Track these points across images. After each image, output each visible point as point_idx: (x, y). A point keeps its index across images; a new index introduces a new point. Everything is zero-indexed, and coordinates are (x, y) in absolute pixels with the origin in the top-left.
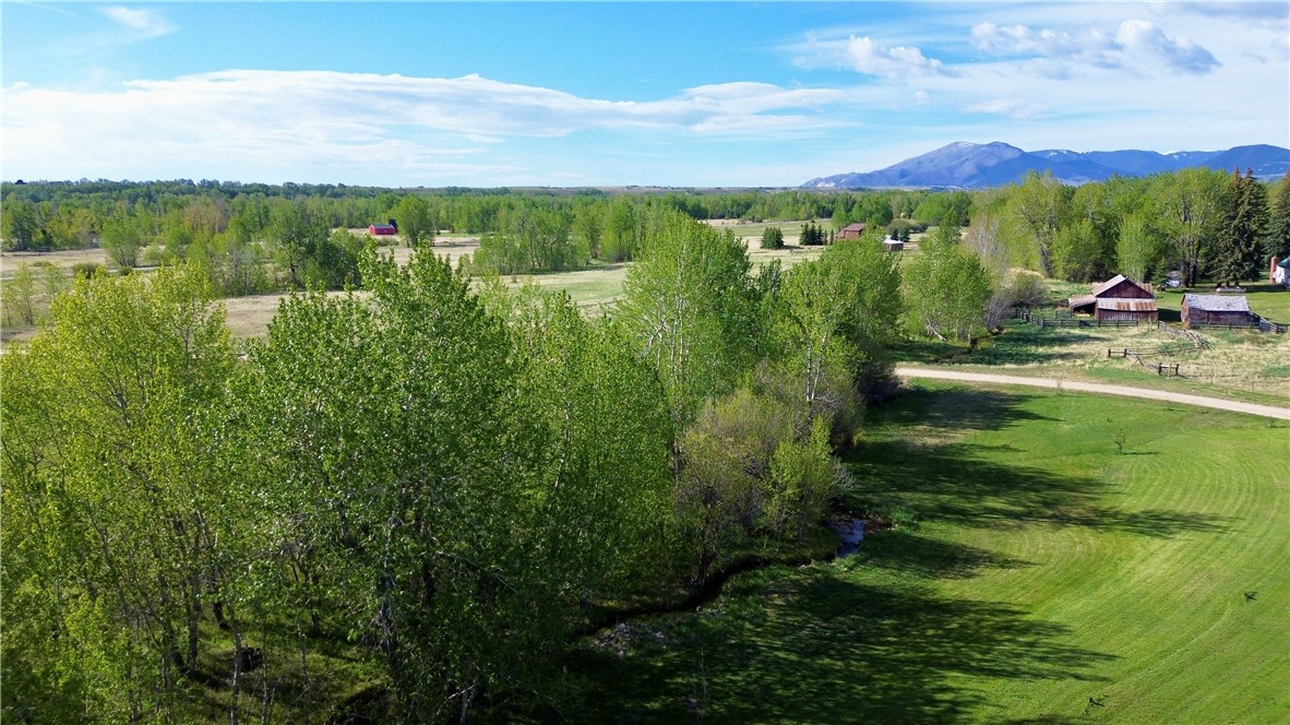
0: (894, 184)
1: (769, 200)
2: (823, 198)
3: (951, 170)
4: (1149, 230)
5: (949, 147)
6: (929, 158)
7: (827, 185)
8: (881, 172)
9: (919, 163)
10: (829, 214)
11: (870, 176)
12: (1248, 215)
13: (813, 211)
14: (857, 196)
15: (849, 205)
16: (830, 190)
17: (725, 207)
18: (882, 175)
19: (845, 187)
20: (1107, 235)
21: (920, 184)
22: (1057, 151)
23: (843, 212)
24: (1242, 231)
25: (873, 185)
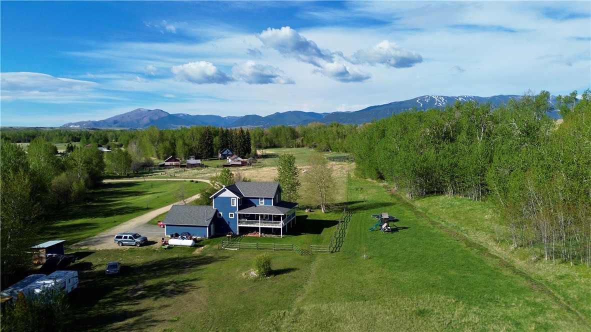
0: (111, 127)
1: (46, 134)
2: (74, 133)
3: (138, 121)
4: (185, 144)
5: (136, 110)
6: (127, 115)
7: (76, 126)
8: (104, 121)
9: (123, 117)
10: (78, 140)
11: (99, 122)
12: (208, 139)
13: (70, 139)
14: (92, 132)
15: (88, 136)
16: (76, 129)
17: (20, 137)
18: (104, 122)
19: (85, 128)
20: (173, 145)
21: (124, 127)
22: (183, 114)
23: (85, 139)
24: (207, 143)
25: (100, 127)
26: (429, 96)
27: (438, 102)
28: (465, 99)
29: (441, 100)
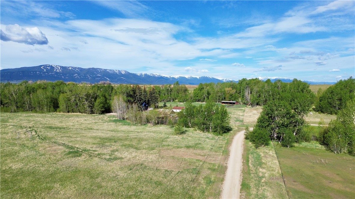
26: (49, 65)
27: (56, 69)
28: (73, 68)
29: (58, 68)
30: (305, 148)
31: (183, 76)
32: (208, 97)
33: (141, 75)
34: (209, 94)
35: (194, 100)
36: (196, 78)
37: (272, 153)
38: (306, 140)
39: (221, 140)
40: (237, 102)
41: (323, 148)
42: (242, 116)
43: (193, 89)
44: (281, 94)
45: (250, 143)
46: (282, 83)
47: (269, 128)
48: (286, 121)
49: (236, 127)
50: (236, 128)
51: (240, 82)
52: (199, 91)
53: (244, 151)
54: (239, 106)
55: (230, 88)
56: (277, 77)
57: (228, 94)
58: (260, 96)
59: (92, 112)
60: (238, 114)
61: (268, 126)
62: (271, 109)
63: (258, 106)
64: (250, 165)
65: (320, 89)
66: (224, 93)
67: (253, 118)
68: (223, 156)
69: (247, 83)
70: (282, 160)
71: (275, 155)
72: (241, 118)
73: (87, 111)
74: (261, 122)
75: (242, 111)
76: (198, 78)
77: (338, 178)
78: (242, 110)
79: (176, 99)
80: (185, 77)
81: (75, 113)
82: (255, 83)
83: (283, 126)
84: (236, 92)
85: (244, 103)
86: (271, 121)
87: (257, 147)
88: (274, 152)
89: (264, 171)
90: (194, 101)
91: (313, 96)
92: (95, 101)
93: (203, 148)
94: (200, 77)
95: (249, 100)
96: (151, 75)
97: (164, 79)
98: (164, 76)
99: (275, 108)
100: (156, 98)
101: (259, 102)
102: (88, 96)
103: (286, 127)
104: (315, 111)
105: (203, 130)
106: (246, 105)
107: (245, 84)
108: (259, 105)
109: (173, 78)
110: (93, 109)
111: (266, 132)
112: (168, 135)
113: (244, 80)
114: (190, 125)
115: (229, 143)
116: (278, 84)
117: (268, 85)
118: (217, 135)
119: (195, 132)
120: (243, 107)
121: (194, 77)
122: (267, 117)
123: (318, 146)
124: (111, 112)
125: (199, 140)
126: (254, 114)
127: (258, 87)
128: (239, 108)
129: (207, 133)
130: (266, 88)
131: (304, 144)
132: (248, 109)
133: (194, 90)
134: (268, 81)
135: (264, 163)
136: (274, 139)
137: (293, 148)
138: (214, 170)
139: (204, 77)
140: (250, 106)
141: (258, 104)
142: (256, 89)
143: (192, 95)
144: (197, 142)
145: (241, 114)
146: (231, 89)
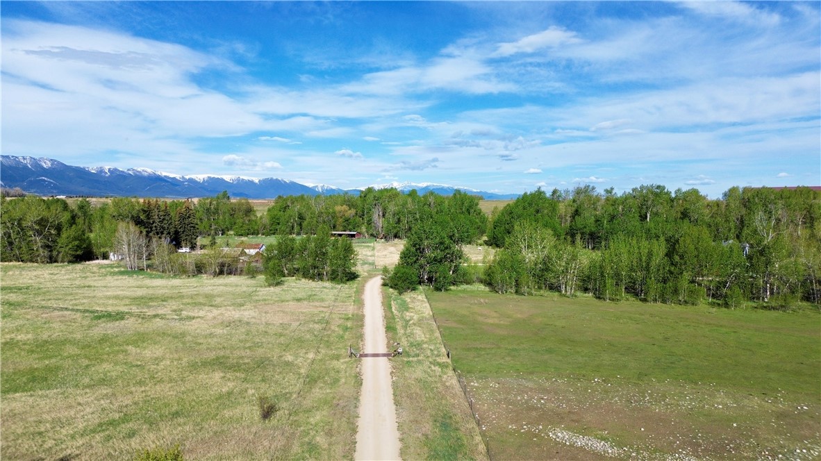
30: (464, 291)
31: (216, 176)
32: (300, 225)
33: (101, 171)
34: (301, 217)
35: (271, 230)
36: (252, 182)
37: (421, 297)
38: (468, 283)
39: (347, 289)
40: (360, 233)
41: (487, 289)
42: (371, 256)
43: (266, 208)
44: (435, 217)
45: (391, 290)
46: (436, 197)
47: (416, 266)
48: (439, 254)
49: (364, 272)
50: (366, 274)
51: (362, 195)
52: (282, 212)
53: (383, 298)
54: (364, 240)
55: (344, 206)
56: (429, 184)
57: (341, 217)
58: (399, 221)
59: (52, 260)
60: (364, 253)
61: (415, 262)
62: (418, 238)
63: (396, 240)
64: (393, 310)
65: (496, 208)
66: (334, 215)
67: (390, 259)
68: (356, 307)
69: (375, 197)
70: (433, 303)
71: (426, 300)
72: (371, 259)
73: (38, 258)
74: (405, 257)
75: (370, 249)
76: (257, 181)
77: (495, 315)
78: (369, 246)
79: (228, 231)
80: (223, 180)
81: (7, 263)
82: (390, 197)
83: (436, 261)
84: (356, 214)
85: (372, 235)
86: (420, 255)
87: (400, 293)
88: (424, 297)
89: (412, 314)
90: (271, 232)
91: (484, 220)
92: (59, 234)
93: (322, 300)
94: (261, 179)
95: (380, 230)
96: (130, 172)
97: (168, 182)
98: (165, 176)
99: (424, 236)
100: (194, 227)
101: (398, 231)
102: (42, 222)
103: (439, 262)
104: (488, 245)
105: (312, 278)
106: (375, 239)
107: (372, 198)
108: (399, 238)
109: (191, 180)
110: (55, 253)
111: (413, 271)
112: (254, 289)
113: (370, 190)
114: (286, 272)
115: (360, 291)
116: (430, 200)
117: (413, 201)
118: (338, 284)
119: (298, 281)
120: (370, 243)
121: (246, 178)
122: (413, 249)
123: (482, 287)
124: (94, 259)
125: (312, 291)
126: (391, 253)
127: (396, 205)
128: (363, 244)
129: (320, 282)
130: (410, 206)
131: (464, 287)
132: (379, 244)
133: (269, 210)
134: (413, 193)
135: (411, 308)
136: (424, 282)
137: (449, 292)
138: (348, 319)
139: (272, 179)
140: (383, 240)
141: (396, 236)
142: (392, 208)
143: (266, 221)
144: (310, 293)
145: (370, 254)
146: (347, 208)
